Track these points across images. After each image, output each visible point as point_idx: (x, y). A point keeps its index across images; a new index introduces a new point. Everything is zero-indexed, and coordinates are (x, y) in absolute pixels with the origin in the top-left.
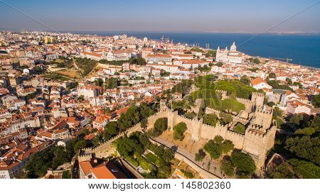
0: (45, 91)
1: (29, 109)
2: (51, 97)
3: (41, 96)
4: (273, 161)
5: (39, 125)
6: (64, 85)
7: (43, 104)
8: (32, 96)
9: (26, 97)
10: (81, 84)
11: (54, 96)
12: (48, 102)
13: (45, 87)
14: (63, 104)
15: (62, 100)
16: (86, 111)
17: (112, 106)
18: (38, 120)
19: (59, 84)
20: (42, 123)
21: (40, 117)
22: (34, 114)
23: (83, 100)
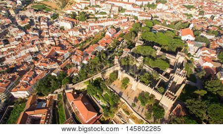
0: (37, 22)
1: (28, 38)
2: (42, 27)
3: (34, 27)
4: (175, 110)
5: (38, 50)
6: (49, 16)
7: (37, 33)
8: (28, 27)
9: (24, 27)
10: (61, 17)
11: (44, 27)
12: (40, 32)
13: (36, 18)
14: (50, 34)
15: (50, 30)
16: (67, 40)
17: (84, 37)
18: (36, 47)
19: (45, 15)
20: (39, 48)
21: (37, 45)
22: (33, 42)
23: (64, 30)
